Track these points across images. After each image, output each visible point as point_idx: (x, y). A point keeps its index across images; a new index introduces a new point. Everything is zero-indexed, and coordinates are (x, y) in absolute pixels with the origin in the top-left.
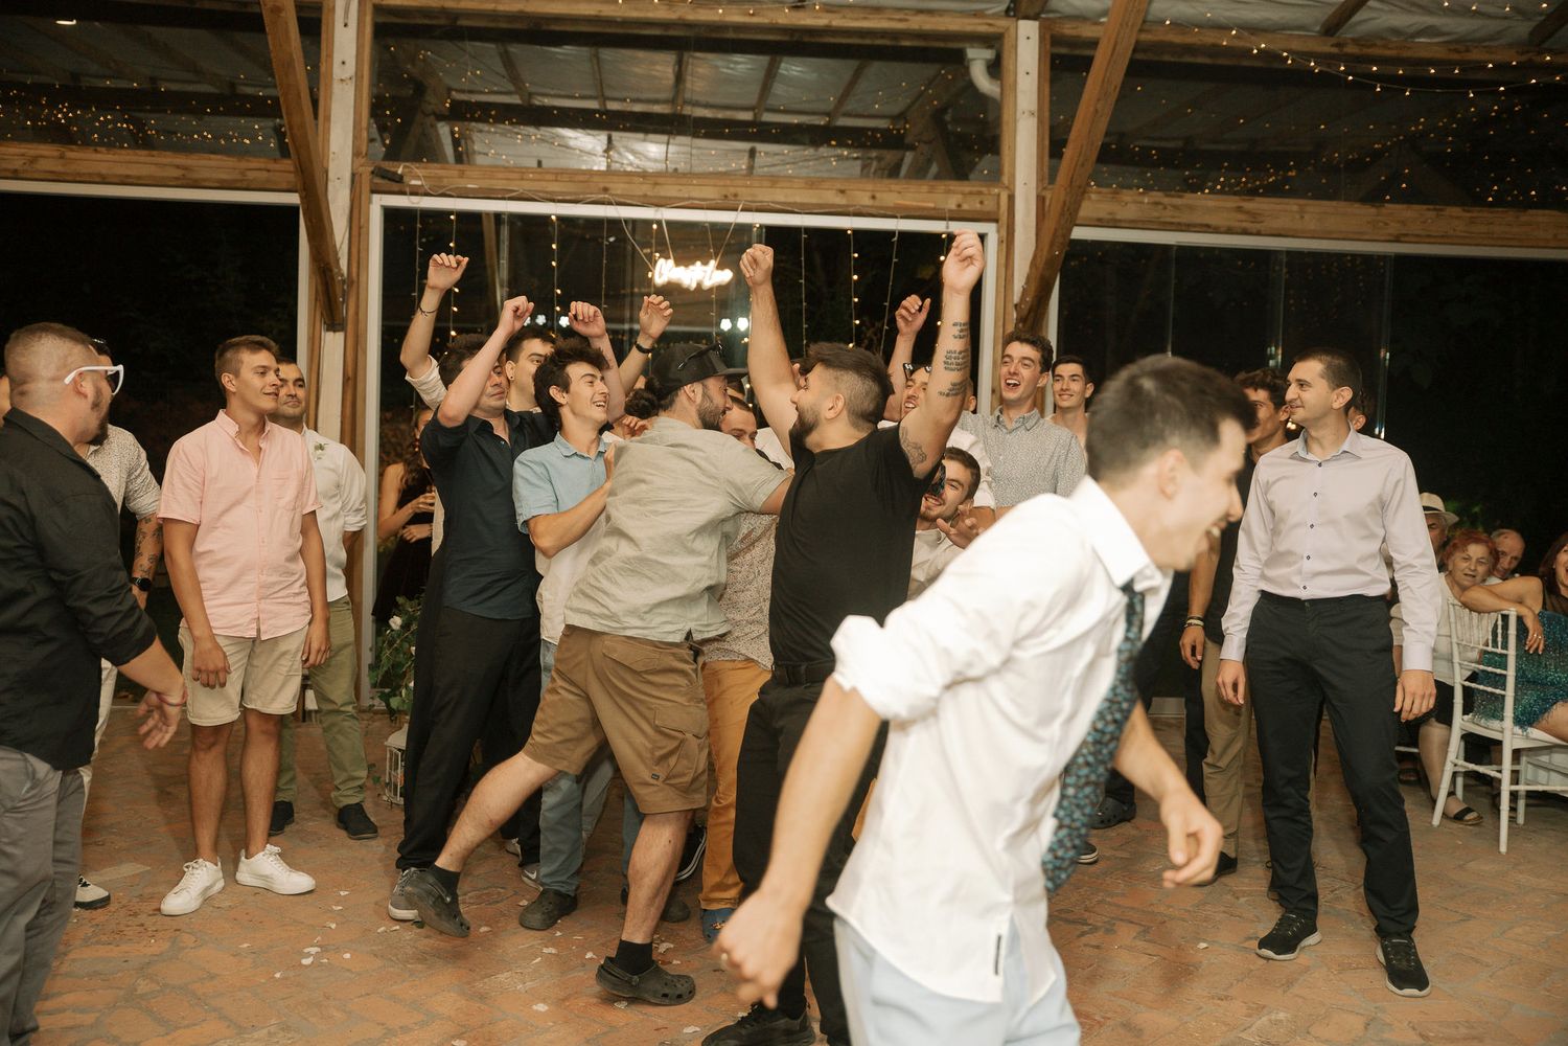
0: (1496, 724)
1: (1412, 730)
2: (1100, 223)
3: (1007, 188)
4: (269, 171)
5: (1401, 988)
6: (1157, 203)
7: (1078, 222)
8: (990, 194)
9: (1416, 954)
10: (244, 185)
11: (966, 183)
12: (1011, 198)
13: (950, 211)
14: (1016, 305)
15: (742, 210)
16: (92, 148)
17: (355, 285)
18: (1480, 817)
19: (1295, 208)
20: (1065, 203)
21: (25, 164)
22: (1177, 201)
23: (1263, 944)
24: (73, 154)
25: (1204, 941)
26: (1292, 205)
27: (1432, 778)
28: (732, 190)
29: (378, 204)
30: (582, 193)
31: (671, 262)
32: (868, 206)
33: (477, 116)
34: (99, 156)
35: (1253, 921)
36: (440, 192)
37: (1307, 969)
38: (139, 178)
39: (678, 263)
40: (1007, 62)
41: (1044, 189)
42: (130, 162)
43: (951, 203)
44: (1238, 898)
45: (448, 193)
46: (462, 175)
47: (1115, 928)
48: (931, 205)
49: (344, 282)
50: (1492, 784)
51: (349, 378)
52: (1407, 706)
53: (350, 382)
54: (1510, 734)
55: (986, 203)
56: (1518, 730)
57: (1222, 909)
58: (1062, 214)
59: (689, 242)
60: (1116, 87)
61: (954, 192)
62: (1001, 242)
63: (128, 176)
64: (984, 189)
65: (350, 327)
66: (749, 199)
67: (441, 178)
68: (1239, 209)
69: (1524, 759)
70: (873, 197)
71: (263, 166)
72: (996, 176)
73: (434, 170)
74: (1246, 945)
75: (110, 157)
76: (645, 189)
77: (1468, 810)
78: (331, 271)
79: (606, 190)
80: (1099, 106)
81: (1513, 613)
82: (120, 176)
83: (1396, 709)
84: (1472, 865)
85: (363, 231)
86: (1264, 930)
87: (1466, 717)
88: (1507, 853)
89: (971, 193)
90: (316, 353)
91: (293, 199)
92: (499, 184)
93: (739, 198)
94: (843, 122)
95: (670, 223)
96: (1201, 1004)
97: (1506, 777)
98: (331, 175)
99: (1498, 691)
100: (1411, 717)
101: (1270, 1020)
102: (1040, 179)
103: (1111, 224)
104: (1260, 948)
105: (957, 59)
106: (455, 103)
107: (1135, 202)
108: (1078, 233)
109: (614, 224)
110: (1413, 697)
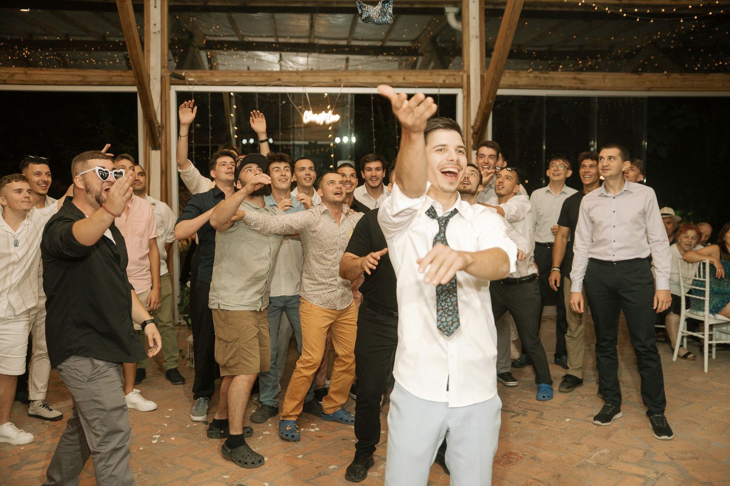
0: (701, 313)
1: (662, 317)
2: (510, 87)
3: (466, 72)
4: (122, 76)
5: (660, 436)
6: (536, 77)
7: (500, 87)
8: (458, 75)
9: (666, 421)
10: (111, 83)
11: (447, 70)
12: (468, 77)
13: (440, 84)
14: (472, 127)
15: (344, 87)
16: (39, 69)
17: (164, 128)
18: (695, 356)
19: (601, 77)
20: (493, 78)
21: (9, 77)
22: (546, 75)
23: (596, 418)
24: (31, 71)
25: (569, 418)
26: (600, 75)
27: (672, 338)
28: (338, 78)
29: (174, 90)
30: (268, 82)
31: (311, 112)
32: (402, 83)
33: (218, 47)
34: (43, 72)
35: (591, 408)
36: (203, 83)
37: (616, 429)
38: (62, 82)
39: (314, 112)
40: (464, 13)
41: (484, 72)
42: (57, 75)
43: (440, 81)
44: (584, 398)
45: (206, 84)
46: (212, 75)
47: (527, 413)
48: (431, 81)
49: (159, 127)
50: (700, 341)
51: (163, 172)
52: (659, 307)
53: (164, 173)
54: (707, 317)
55: (457, 79)
56: (711, 316)
57: (577, 403)
58: (492, 83)
59: (318, 103)
60: (515, 23)
61: (441, 75)
62: (464, 97)
63: (57, 81)
64: (456, 73)
65: (163, 147)
66: (346, 81)
67: (202, 77)
68: (575, 78)
69: (714, 329)
70: (404, 79)
71: (119, 74)
72: (460, 67)
73: (199, 73)
74: (588, 419)
75: (48, 72)
76: (297, 78)
77: (689, 353)
78: (153, 122)
79: (279, 80)
80: (508, 32)
81: (707, 262)
82: (53, 81)
83: (655, 308)
84: (692, 379)
85: (167, 103)
86: (596, 412)
87: (687, 311)
88: (708, 372)
89: (449, 75)
90: (148, 160)
91: (134, 89)
92: (230, 79)
93: (342, 81)
94: (389, 44)
95: (309, 94)
96: (569, 447)
97: (706, 338)
98: (151, 77)
99: (702, 298)
100: (661, 311)
101: (600, 453)
102: (482, 68)
103: (516, 87)
104: (594, 420)
105: (441, 13)
106: (208, 42)
107: (526, 77)
108: (500, 92)
109: (284, 96)
110: (661, 302)
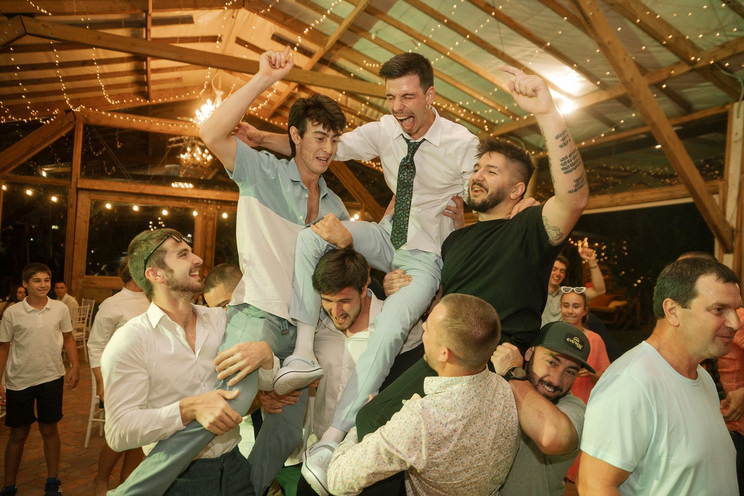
17: (739, 232)
63: (651, 199)
65: (736, 251)
75: (646, 193)
98: (730, 184)
